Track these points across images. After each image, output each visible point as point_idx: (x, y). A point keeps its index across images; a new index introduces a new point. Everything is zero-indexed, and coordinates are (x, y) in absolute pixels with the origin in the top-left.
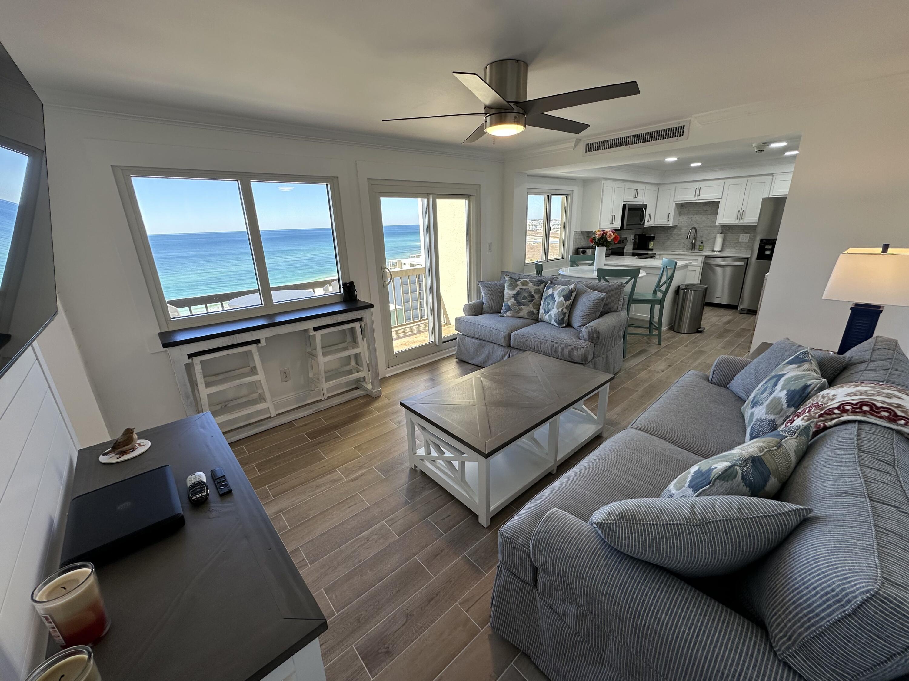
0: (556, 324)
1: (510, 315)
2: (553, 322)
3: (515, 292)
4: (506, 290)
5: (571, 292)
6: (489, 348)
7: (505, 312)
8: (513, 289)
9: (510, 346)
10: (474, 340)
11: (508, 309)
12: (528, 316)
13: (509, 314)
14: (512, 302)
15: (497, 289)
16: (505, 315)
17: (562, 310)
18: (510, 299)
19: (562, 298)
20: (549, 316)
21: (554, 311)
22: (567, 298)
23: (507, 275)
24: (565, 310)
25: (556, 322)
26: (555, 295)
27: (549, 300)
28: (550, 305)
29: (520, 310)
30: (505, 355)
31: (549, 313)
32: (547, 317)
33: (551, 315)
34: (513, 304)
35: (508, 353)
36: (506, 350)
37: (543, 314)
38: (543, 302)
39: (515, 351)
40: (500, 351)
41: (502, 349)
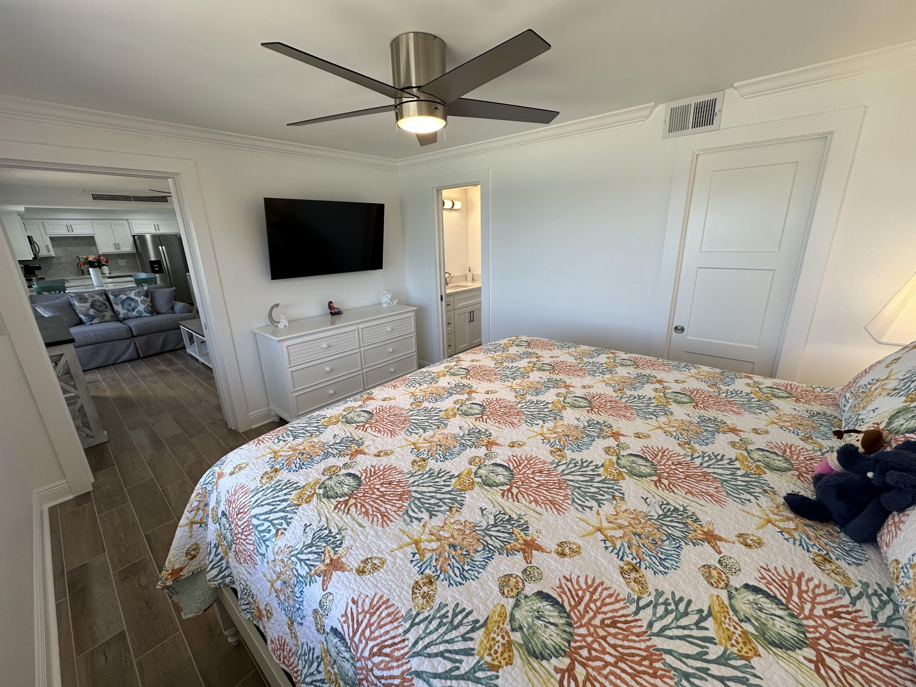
0: (148, 315)
1: (98, 322)
2: (145, 314)
3: (89, 304)
4: (77, 304)
5: (147, 292)
6: (106, 348)
7: (92, 320)
8: (86, 302)
9: (133, 336)
10: (85, 348)
11: (92, 318)
12: (112, 318)
13: (95, 321)
14: (92, 312)
15: (63, 306)
16: (93, 322)
17: (148, 304)
18: (89, 310)
19: (142, 298)
20: (137, 312)
21: (141, 307)
22: (146, 295)
24: (150, 304)
25: (148, 313)
26: (133, 297)
27: (129, 302)
28: (133, 305)
29: (104, 316)
30: (130, 345)
31: (136, 310)
32: (134, 313)
33: (139, 310)
34: (95, 313)
35: (133, 342)
36: (129, 341)
37: (127, 313)
38: (120, 306)
39: (139, 338)
40: (123, 345)
41: (125, 341)
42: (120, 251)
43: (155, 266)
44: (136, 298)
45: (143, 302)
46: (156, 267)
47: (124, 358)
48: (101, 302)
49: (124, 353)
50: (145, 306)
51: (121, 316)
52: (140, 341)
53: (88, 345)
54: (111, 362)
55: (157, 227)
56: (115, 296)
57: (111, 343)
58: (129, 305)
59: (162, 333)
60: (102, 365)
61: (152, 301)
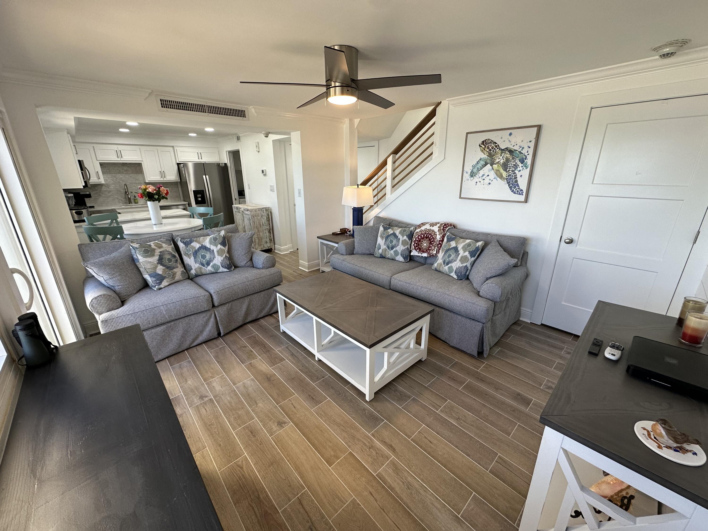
0: (226, 270)
1: (167, 284)
2: (222, 269)
3: (156, 258)
4: (141, 259)
5: (224, 238)
6: (181, 325)
7: (160, 283)
8: (153, 255)
9: (213, 306)
10: (153, 331)
11: (160, 279)
12: (183, 277)
13: (165, 283)
14: (160, 270)
15: (123, 263)
16: (162, 286)
17: (226, 256)
18: (156, 267)
19: (219, 246)
20: (213, 266)
21: (218, 260)
22: (223, 244)
23: (132, 242)
24: (227, 255)
25: (226, 268)
26: (208, 245)
27: (203, 252)
28: (208, 256)
29: (174, 274)
30: (209, 319)
31: (211, 264)
32: (210, 268)
33: (215, 264)
34: (164, 271)
35: (213, 315)
36: (208, 314)
37: (200, 268)
38: (192, 258)
39: (220, 308)
40: (201, 319)
41: (204, 315)
42: (165, 179)
43: (198, 196)
44: (212, 247)
45: (220, 253)
46: (200, 197)
47: (201, 339)
48: (170, 253)
49: (202, 332)
50: (222, 258)
51: (193, 272)
52: (220, 312)
53: (158, 326)
54: (186, 346)
55: (200, 155)
56: (187, 244)
57: (187, 319)
58: (204, 257)
59: (246, 298)
60: (174, 352)
61: (229, 251)
